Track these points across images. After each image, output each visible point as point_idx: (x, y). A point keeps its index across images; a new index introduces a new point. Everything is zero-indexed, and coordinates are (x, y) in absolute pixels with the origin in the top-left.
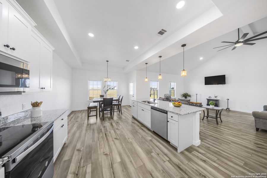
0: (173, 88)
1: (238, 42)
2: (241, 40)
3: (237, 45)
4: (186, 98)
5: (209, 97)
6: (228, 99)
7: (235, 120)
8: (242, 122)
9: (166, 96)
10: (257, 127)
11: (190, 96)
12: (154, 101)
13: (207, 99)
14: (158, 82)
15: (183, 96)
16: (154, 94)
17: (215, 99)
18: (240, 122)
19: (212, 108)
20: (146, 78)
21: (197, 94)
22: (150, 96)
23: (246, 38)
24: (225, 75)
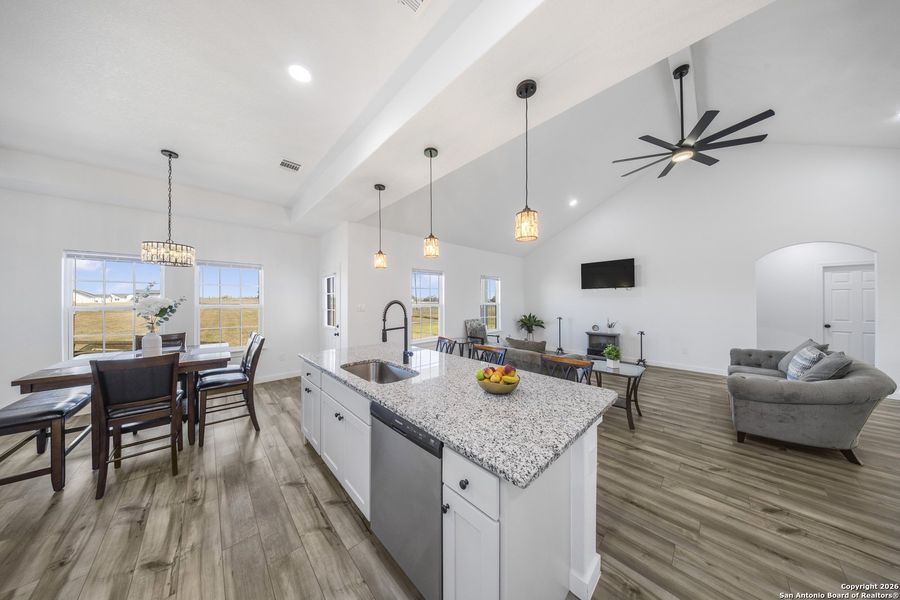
0: (493, 300)
1: (681, 147)
2: (690, 142)
3: (678, 155)
4: (530, 330)
5: (593, 327)
6: (642, 333)
7: (671, 401)
8: (689, 409)
9: (468, 326)
10: (740, 430)
11: (540, 324)
12: (406, 361)
13: (588, 333)
14: (443, 277)
15: (522, 326)
16: (406, 328)
17: (609, 331)
18: (686, 408)
19: (611, 371)
20: (380, 252)
21: (560, 319)
22: (384, 339)
23: (704, 135)
24: (633, 260)
